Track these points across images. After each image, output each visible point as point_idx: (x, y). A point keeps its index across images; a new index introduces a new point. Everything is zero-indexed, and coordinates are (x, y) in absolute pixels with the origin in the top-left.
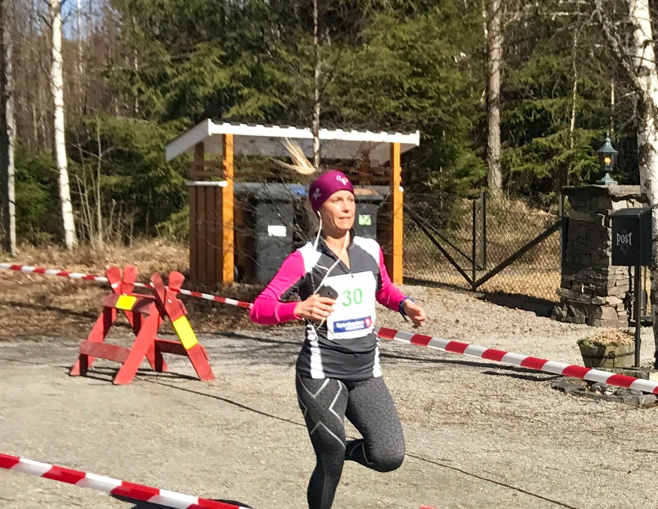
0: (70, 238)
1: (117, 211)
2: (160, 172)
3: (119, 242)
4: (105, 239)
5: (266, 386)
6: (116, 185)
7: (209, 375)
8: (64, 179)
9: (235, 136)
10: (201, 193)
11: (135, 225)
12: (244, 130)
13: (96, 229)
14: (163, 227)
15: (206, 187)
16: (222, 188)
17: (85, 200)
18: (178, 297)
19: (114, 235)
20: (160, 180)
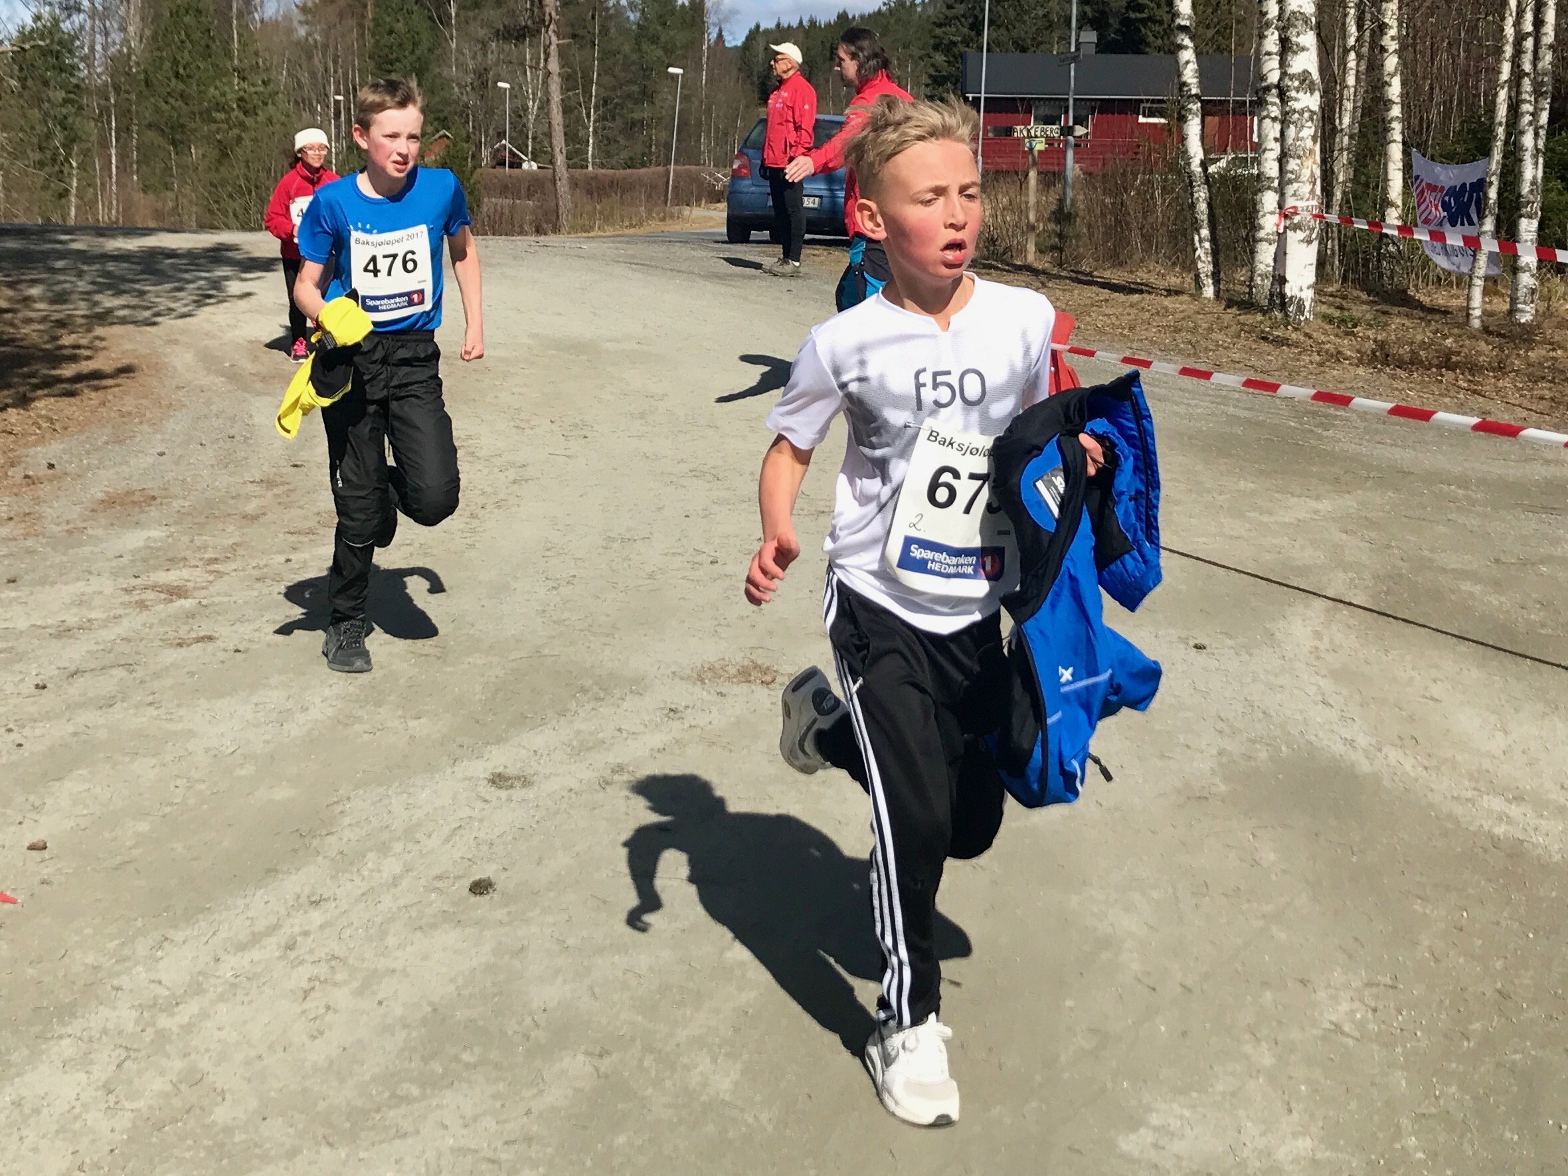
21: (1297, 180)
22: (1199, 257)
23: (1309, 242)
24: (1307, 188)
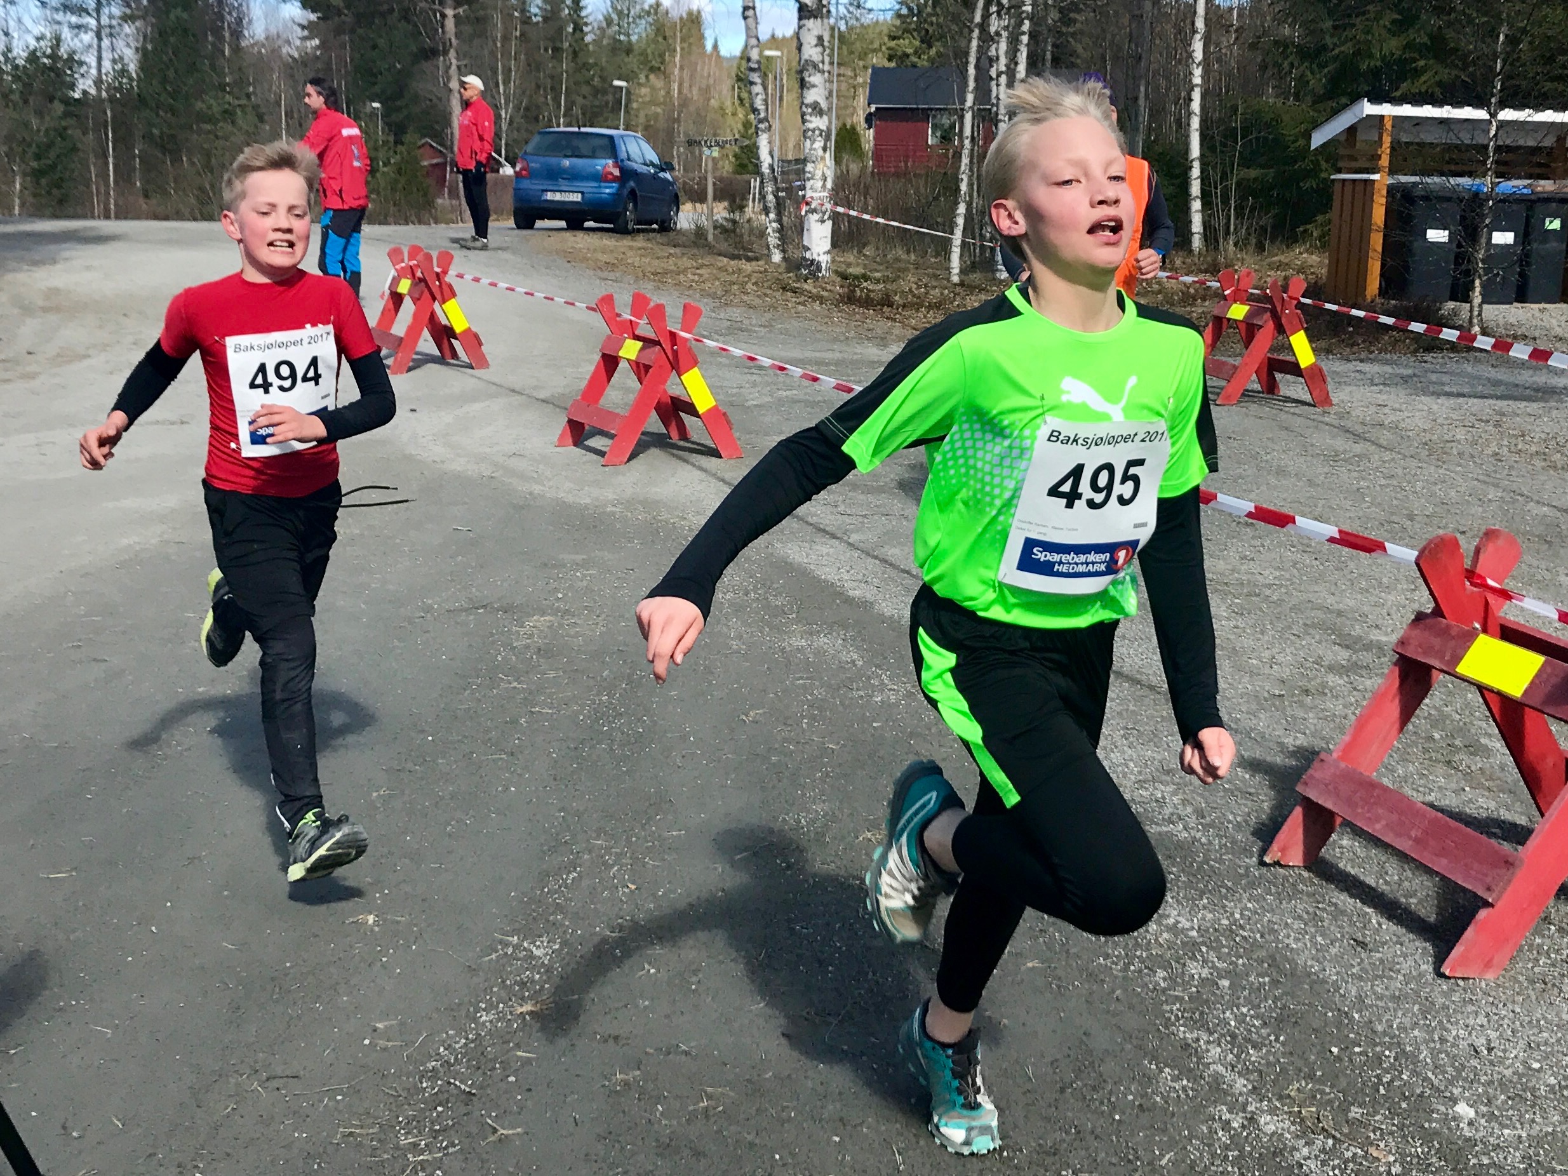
0: (1197, 242)
1: (1253, 209)
2: (1306, 165)
3: (1251, 248)
4: (1236, 245)
5: (1393, 418)
6: (1255, 179)
7: (1326, 401)
8: (1196, 172)
9: (1394, 117)
10: (1349, 188)
11: (1274, 227)
12: (1407, 110)
13: (1227, 233)
14: (1305, 231)
15: (1354, 181)
16: (1373, 182)
17: (1217, 198)
18: (1296, 307)
19: (1247, 239)
20: (1307, 174)
21: (812, 178)
23: (823, 221)
24: (820, 183)
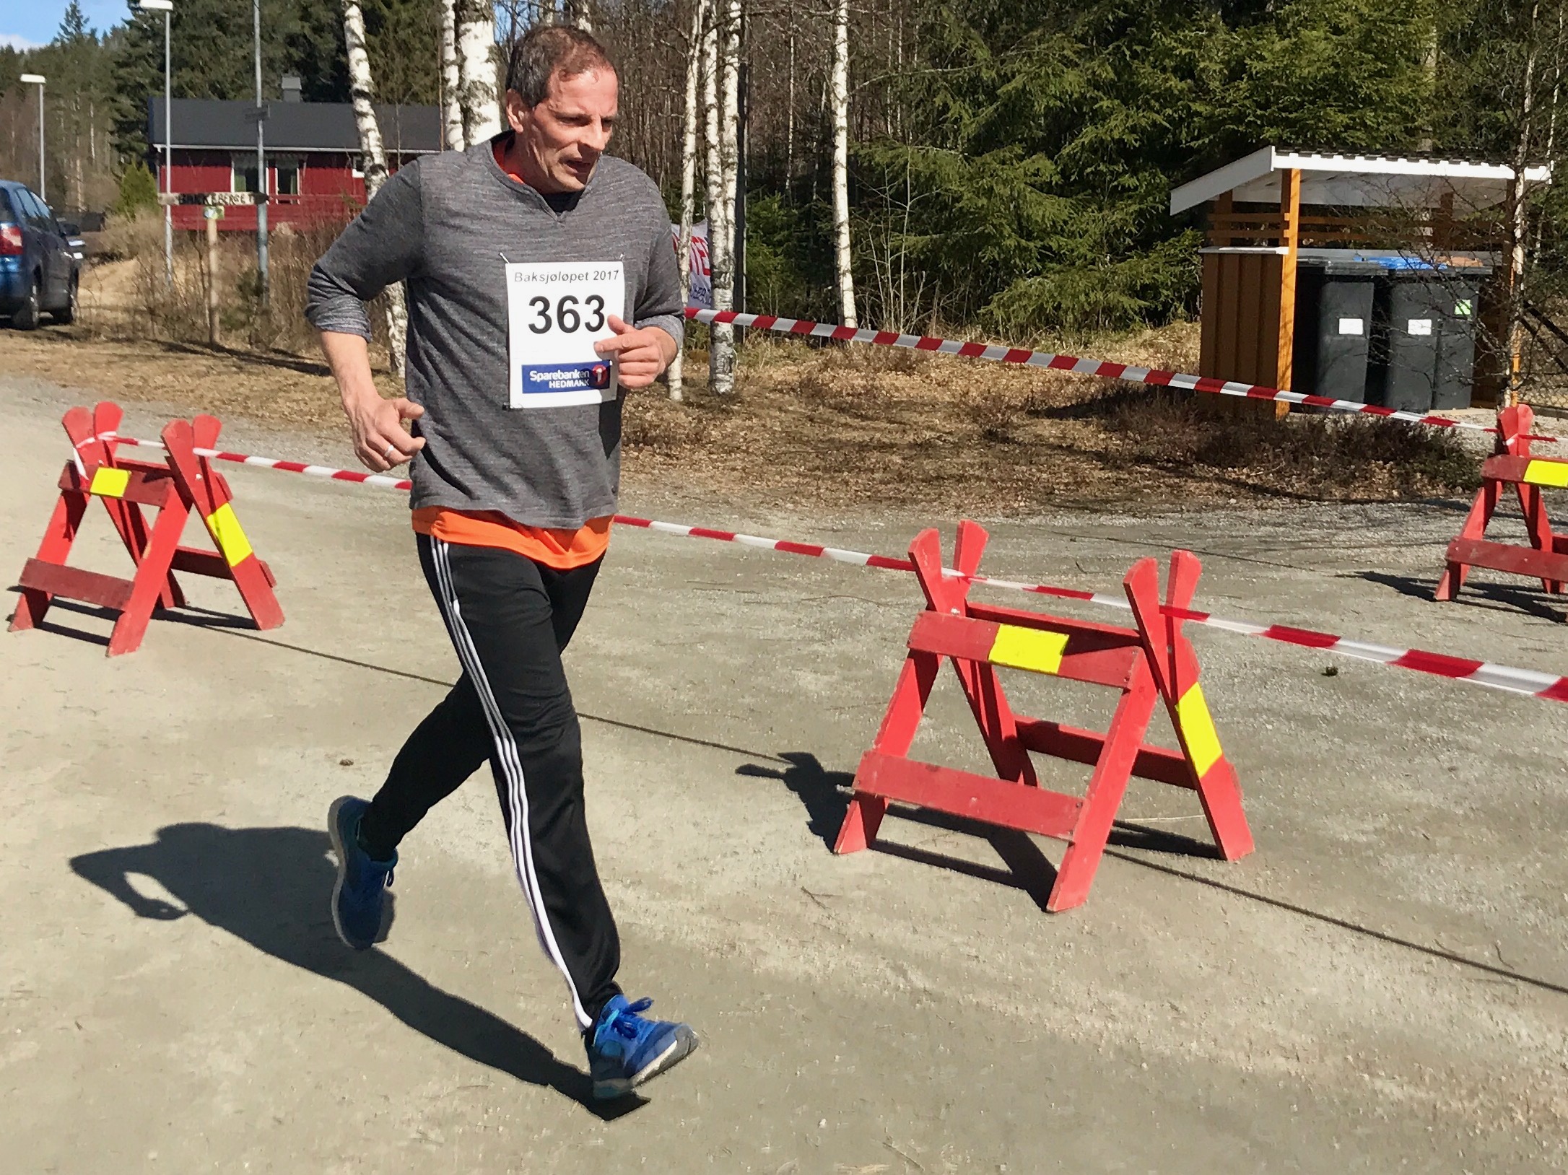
9: (1303, 172)
12: (1316, 162)
15: (1244, 256)
16: (1281, 256)
22: (393, 336)
